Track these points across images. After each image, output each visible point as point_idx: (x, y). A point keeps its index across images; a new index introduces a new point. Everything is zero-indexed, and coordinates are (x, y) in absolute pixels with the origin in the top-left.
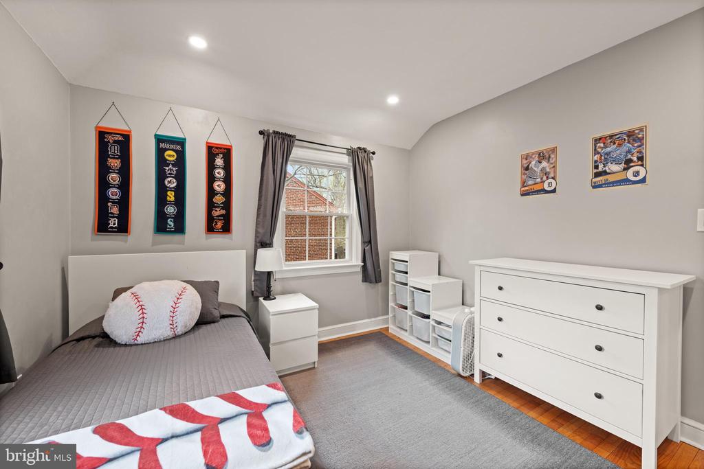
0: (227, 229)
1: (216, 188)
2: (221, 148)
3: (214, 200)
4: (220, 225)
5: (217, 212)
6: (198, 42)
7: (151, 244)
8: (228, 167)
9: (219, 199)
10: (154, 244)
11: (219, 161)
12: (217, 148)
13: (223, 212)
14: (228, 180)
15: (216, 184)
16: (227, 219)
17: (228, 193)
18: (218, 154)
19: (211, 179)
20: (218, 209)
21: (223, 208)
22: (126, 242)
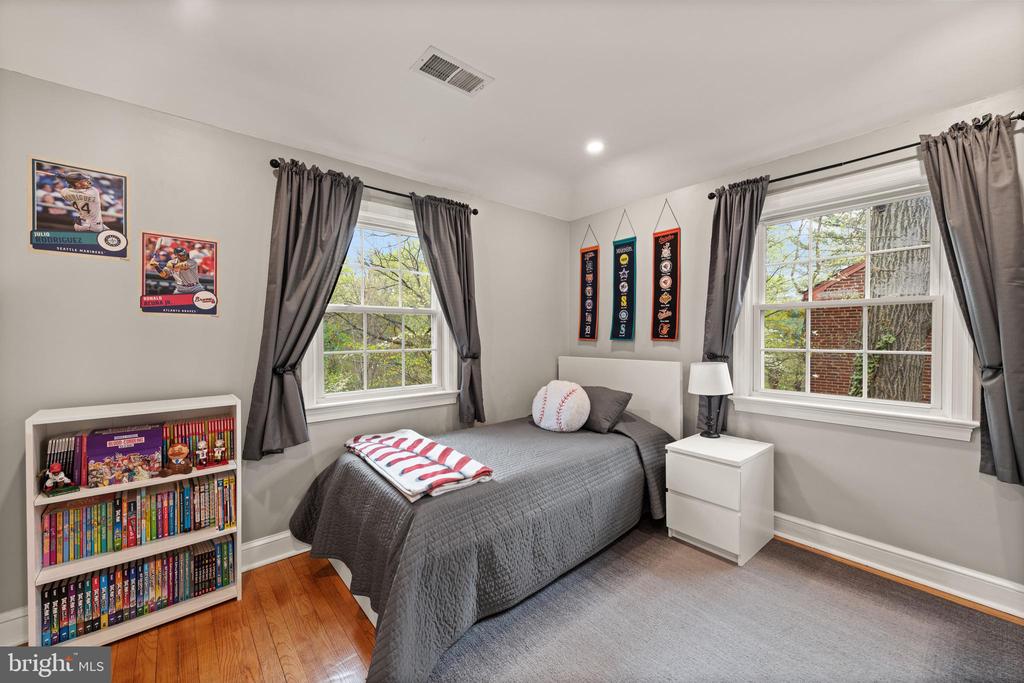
0: (673, 335)
1: (663, 285)
2: (667, 236)
3: (661, 301)
4: (665, 329)
5: (664, 314)
6: (595, 147)
7: (610, 350)
8: (675, 258)
9: (665, 298)
10: (613, 350)
11: (666, 252)
12: (663, 237)
13: (669, 314)
14: (675, 274)
15: (663, 280)
16: (673, 321)
17: (674, 290)
18: (664, 244)
19: (658, 275)
20: (664, 311)
21: (669, 310)
22: (595, 346)
